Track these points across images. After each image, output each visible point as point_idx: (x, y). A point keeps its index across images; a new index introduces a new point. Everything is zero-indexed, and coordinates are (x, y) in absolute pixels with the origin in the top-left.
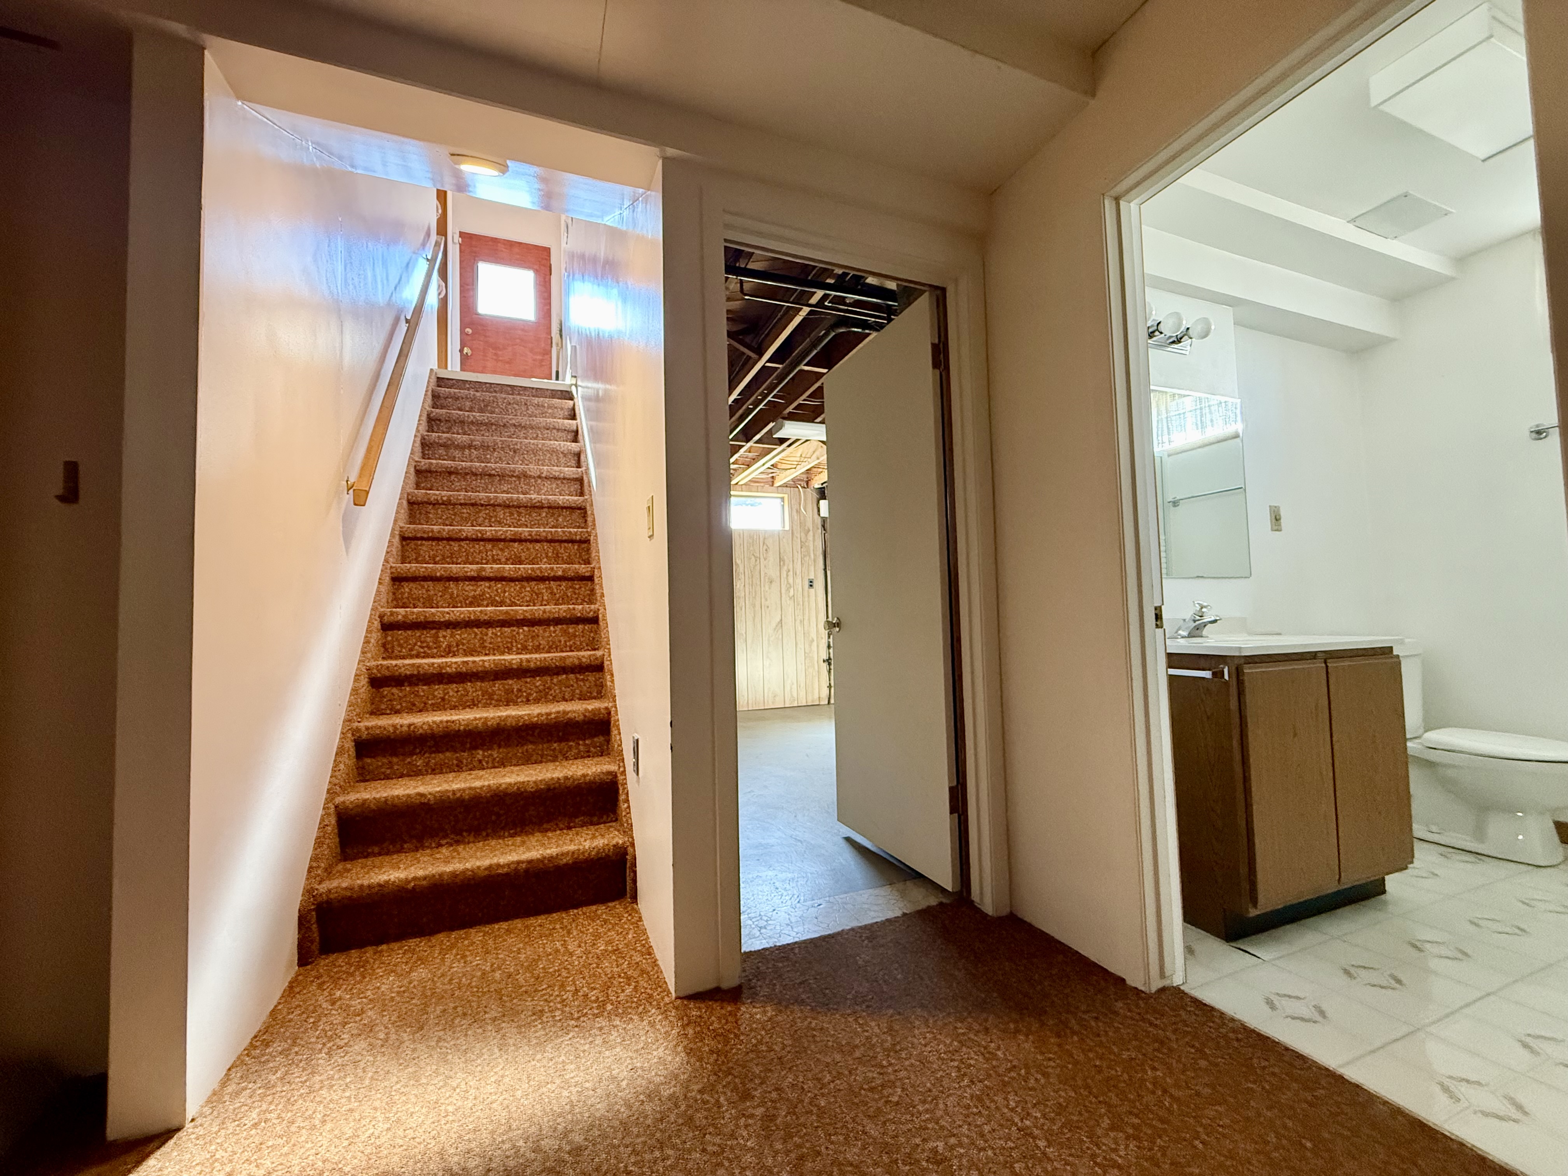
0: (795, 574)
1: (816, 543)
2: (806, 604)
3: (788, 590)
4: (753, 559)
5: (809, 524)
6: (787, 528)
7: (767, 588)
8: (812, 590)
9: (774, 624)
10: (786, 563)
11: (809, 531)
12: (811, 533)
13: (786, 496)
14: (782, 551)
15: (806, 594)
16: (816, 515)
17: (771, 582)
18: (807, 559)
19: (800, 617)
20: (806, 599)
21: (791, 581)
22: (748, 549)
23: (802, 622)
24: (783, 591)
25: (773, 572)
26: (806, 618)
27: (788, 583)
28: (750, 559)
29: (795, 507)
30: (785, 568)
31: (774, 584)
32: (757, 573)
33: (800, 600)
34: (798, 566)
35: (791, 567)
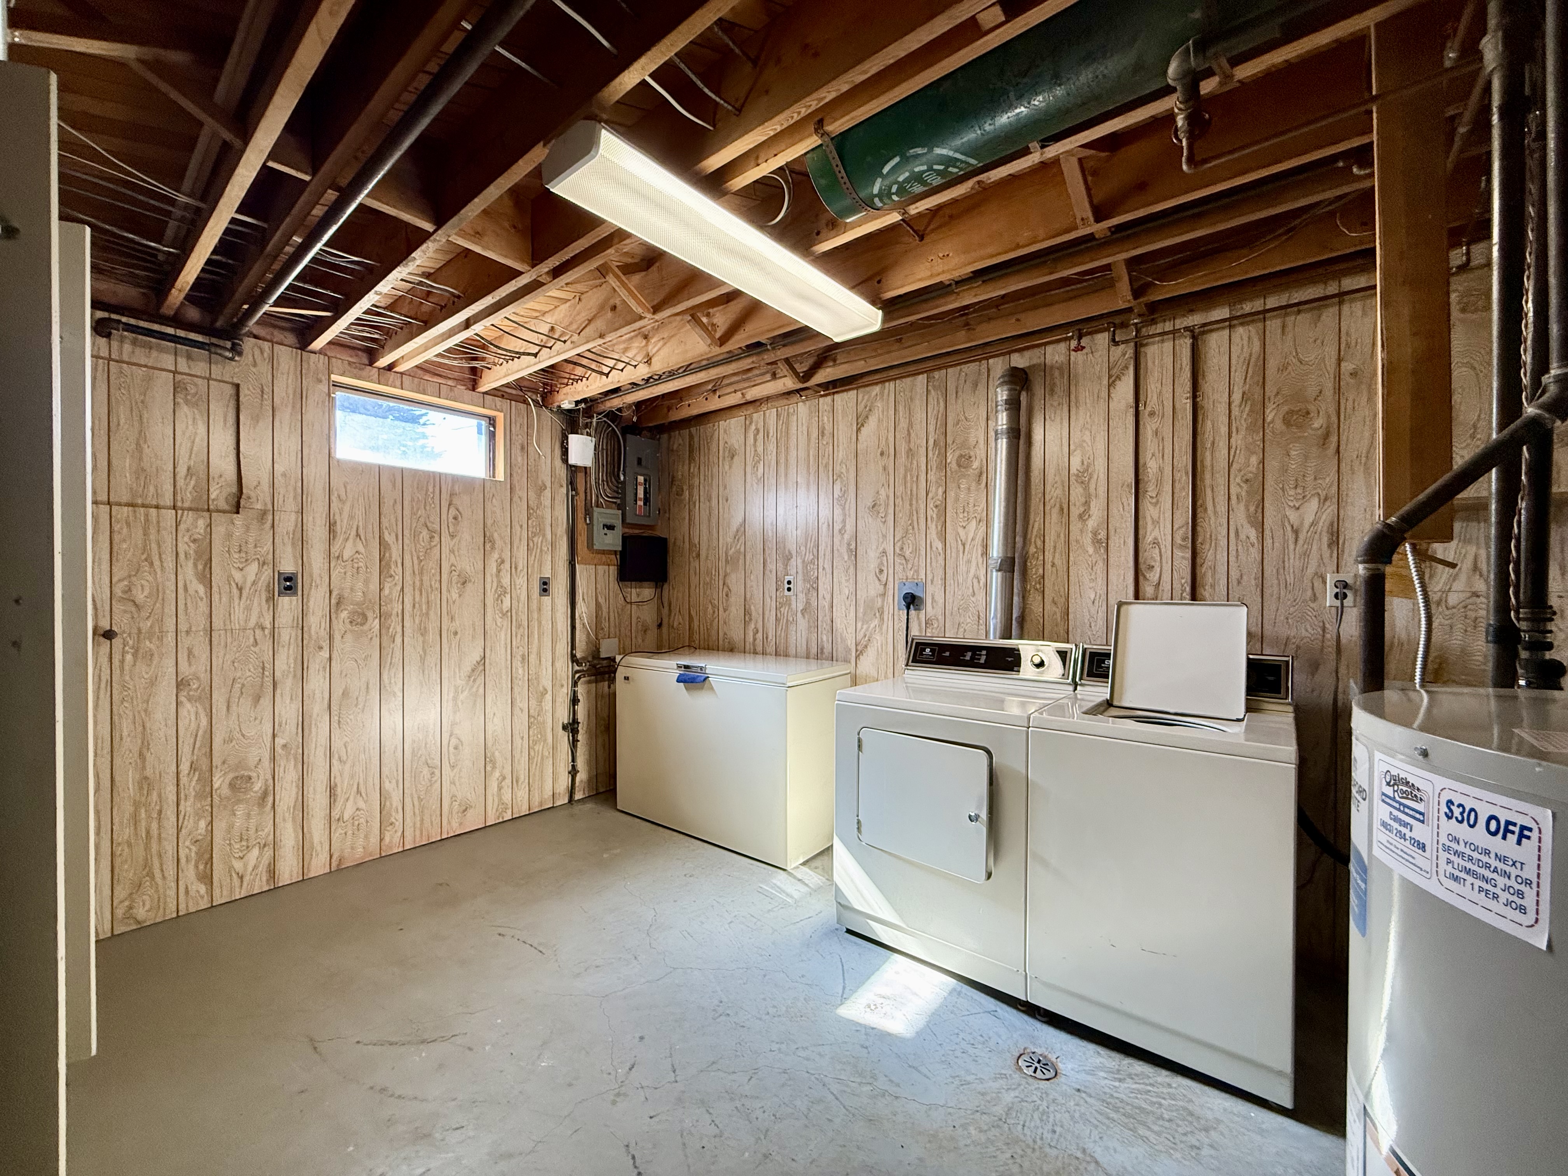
0: (514, 567)
1: (556, 513)
2: (535, 624)
3: (499, 598)
4: (425, 533)
5: (545, 477)
6: (500, 476)
7: (455, 596)
8: (546, 600)
9: (467, 667)
10: (499, 543)
11: (543, 488)
12: (547, 493)
13: (500, 417)
14: (489, 522)
15: (534, 605)
16: (558, 462)
17: (464, 583)
18: (538, 540)
19: (523, 650)
20: (535, 615)
21: (506, 581)
22: (413, 514)
23: (525, 659)
24: (490, 601)
25: (469, 563)
26: (534, 650)
27: (500, 585)
28: (416, 535)
29: (519, 439)
30: (496, 556)
31: (469, 585)
32: (432, 565)
33: (524, 618)
34: (521, 553)
35: (507, 555)
